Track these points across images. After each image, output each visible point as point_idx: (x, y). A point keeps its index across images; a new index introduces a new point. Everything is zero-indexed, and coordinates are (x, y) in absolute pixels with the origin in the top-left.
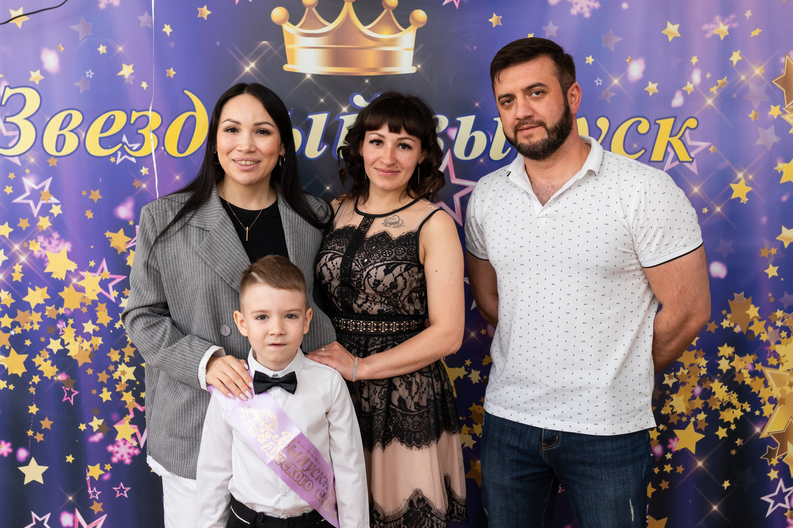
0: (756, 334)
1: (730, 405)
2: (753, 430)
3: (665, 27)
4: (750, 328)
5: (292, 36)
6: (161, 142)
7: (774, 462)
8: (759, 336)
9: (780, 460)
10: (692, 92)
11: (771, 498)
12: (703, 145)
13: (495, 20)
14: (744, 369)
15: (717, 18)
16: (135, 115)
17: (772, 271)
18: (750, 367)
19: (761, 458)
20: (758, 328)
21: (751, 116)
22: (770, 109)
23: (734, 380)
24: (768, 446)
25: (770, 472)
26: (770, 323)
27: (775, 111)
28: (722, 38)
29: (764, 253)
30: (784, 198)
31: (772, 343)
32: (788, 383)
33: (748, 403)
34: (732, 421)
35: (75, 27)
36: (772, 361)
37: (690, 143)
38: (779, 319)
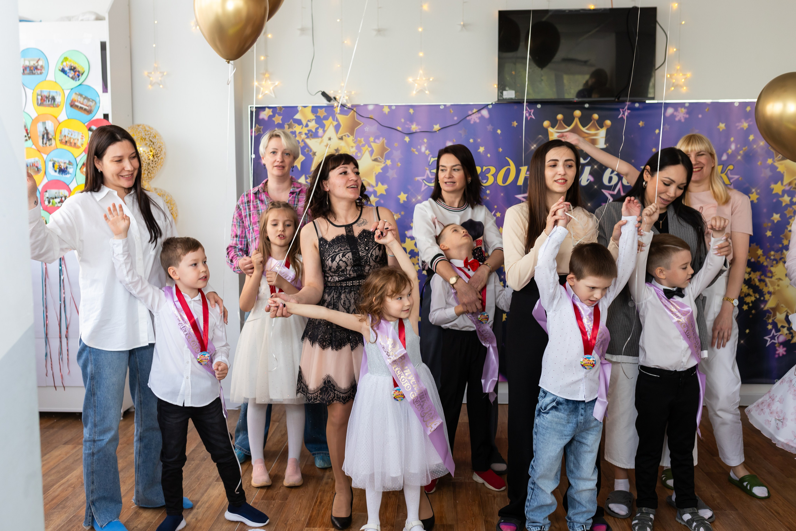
0: (761, 262)
1: (749, 295)
2: (760, 306)
3: (718, 125)
4: (759, 259)
5: (552, 133)
6: (495, 179)
7: (770, 321)
8: (763, 263)
9: (773, 320)
10: (731, 154)
11: (769, 338)
12: (736, 177)
13: (641, 124)
14: (756, 278)
15: (743, 120)
16: (485, 168)
17: (769, 234)
18: (759, 277)
19: (764, 319)
20: (762, 259)
21: (759, 163)
22: (767, 160)
23: (752, 283)
24: (767, 314)
25: (768, 325)
26: (768, 257)
27: (770, 161)
28: (745, 129)
29: (765, 225)
30: (774, 200)
31: (769, 266)
32: (776, 285)
33: (758, 294)
34: (750, 302)
35: (460, 132)
36: (769, 275)
37: (730, 176)
38: (772, 255)
